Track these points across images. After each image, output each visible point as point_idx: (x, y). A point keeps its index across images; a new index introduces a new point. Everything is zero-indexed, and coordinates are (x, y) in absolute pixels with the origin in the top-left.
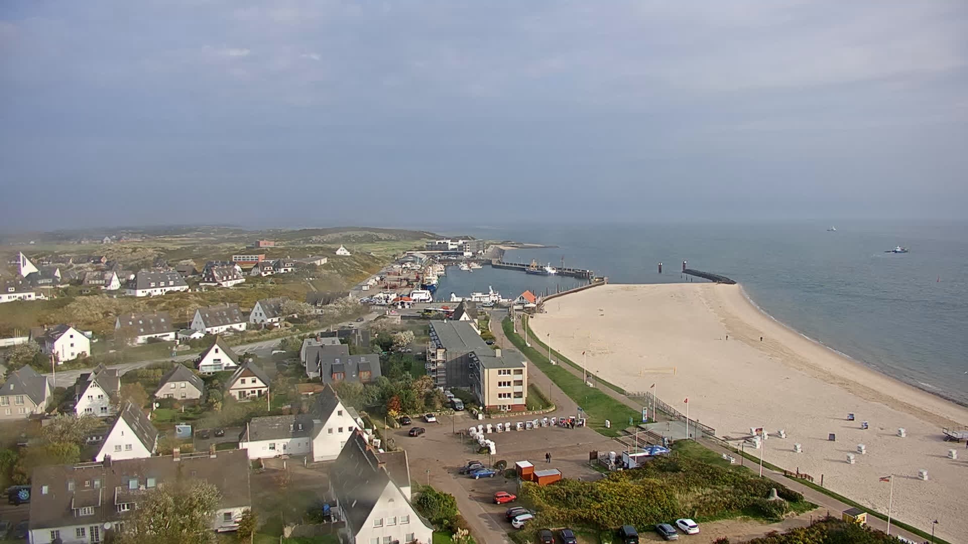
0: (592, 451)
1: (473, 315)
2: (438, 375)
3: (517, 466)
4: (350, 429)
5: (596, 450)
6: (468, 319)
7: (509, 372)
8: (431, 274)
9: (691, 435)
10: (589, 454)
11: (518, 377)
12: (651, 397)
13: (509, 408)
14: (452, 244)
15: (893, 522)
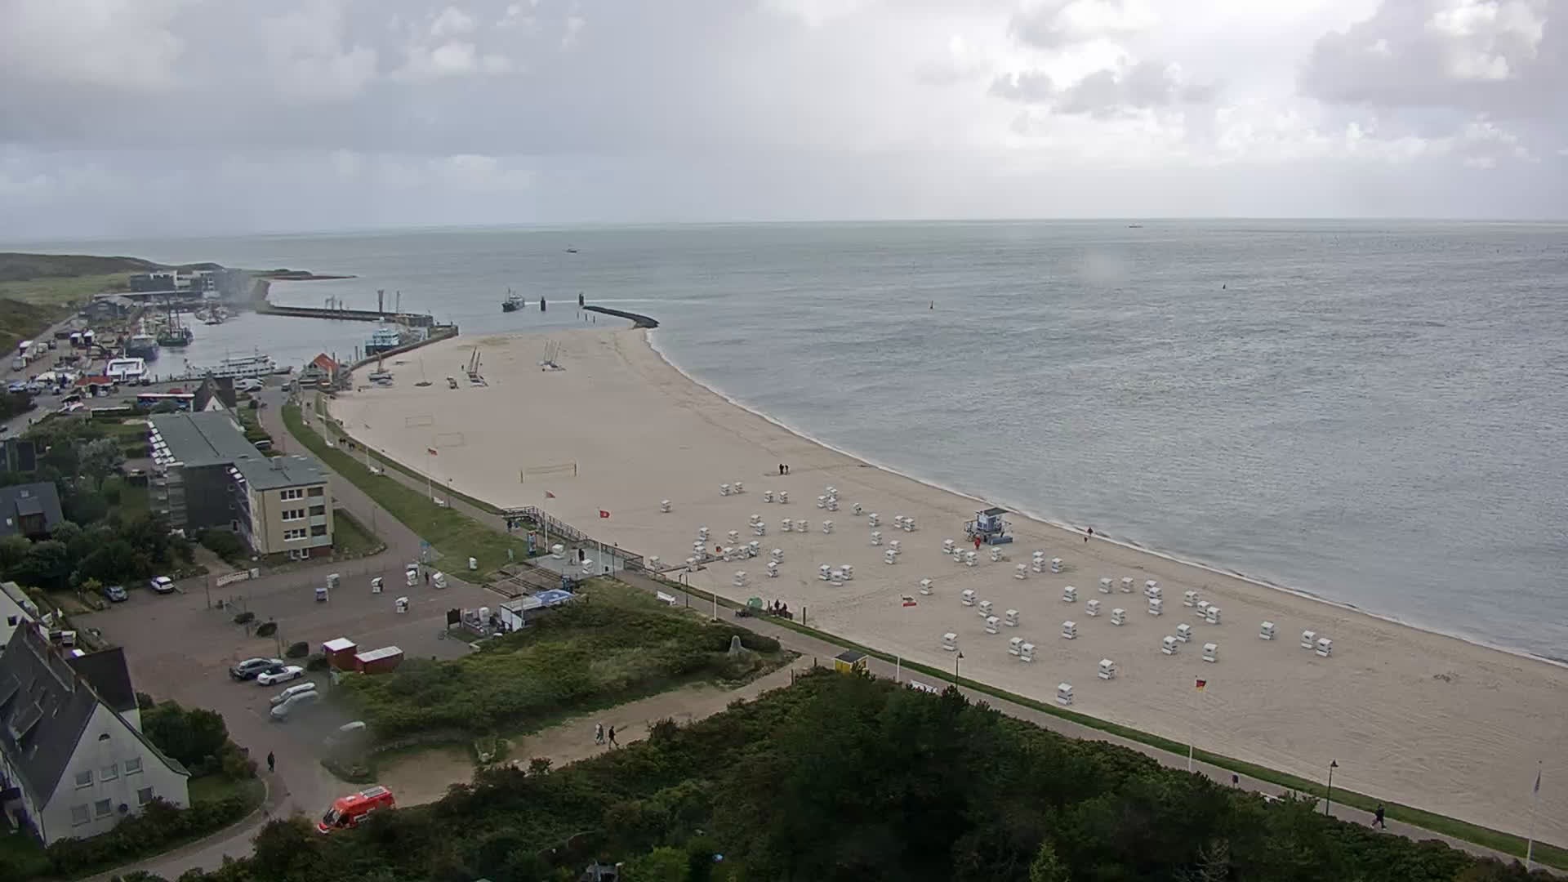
0: (450, 610)
1: (228, 398)
2: (172, 509)
3: (327, 649)
4: (12, 621)
5: (457, 609)
6: (219, 407)
7: (300, 494)
8: (143, 330)
9: (607, 569)
10: (446, 616)
11: (317, 501)
12: (541, 515)
13: (304, 554)
14: (178, 279)
15: (904, 663)
